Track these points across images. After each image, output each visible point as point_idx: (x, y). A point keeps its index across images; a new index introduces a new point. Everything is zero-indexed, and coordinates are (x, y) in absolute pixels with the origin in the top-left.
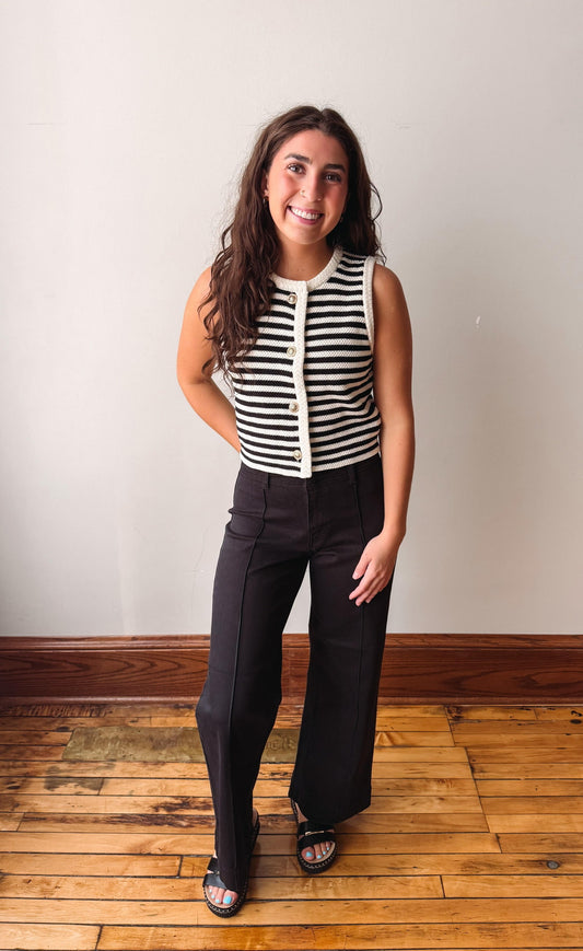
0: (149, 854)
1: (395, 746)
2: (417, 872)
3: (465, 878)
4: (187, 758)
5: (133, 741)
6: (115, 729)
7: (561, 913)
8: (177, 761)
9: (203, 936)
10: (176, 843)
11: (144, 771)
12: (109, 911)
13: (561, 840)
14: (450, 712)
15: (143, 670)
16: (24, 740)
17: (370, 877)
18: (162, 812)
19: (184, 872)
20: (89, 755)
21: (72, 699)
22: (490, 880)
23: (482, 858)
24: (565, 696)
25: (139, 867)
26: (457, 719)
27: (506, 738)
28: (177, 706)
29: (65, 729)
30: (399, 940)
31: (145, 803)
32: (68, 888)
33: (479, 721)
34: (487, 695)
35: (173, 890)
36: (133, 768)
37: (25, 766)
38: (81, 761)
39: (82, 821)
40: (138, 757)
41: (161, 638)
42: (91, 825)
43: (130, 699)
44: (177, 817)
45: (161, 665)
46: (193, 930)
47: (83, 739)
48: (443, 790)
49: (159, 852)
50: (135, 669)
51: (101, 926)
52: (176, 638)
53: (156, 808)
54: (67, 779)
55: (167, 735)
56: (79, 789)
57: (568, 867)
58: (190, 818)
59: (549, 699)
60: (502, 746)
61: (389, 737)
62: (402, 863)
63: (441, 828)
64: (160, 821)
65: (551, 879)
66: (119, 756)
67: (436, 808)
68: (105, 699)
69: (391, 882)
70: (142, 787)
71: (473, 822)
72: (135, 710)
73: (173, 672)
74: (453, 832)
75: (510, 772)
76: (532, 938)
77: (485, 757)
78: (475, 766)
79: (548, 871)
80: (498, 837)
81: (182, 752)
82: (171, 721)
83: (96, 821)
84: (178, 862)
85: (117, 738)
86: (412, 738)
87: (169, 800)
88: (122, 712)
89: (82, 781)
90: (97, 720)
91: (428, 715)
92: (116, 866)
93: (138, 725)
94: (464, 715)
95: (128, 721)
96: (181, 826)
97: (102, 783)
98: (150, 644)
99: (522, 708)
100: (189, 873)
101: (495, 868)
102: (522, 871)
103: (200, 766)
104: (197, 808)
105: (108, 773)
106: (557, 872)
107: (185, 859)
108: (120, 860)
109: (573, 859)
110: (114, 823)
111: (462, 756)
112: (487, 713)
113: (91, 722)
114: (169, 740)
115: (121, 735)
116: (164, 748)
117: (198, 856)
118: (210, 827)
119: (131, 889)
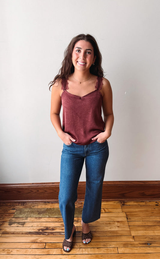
0: (37, 242)
1: (106, 212)
2: (111, 246)
3: (124, 248)
4: (48, 216)
5: (33, 212)
6: (28, 209)
7: (150, 257)
8: (45, 217)
10: (44, 239)
11: (36, 220)
12: (26, 258)
13: (152, 237)
14: (121, 203)
15: (35, 192)
16: (3, 212)
17: (98, 248)
18: (41, 231)
19: (46, 247)
20: (21, 216)
21: (16, 201)
22: (131, 248)
23: (129, 243)
24: (154, 198)
25: (34, 246)
26: (123, 205)
27: (137, 210)
28: (45, 202)
29: (14, 209)
31: (36, 229)
32: (15, 252)
33: (129, 205)
34: (132, 198)
35: (43, 252)
36: (33, 219)
37: (3, 219)
38: (19, 218)
39: (18, 234)
40: (34, 216)
41: (40, 183)
43: (32, 201)
44: (45, 232)
45: (41, 191)
47: (19, 212)
48: (119, 224)
49: (39, 242)
50: (33, 192)
52: (44, 183)
53: (39, 230)
54: (15, 223)
55: (42, 210)
56: (18, 225)
57: (153, 245)
58: (48, 233)
59: (149, 199)
60: (136, 212)
61: (104, 210)
62: (107, 244)
63: (118, 235)
64: (40, 233)
65: (148, 248)
66: (29, 216)
67: (117, 229)
68: (25, 201)
69: (103, 249)
70: (35, 224)
71: (127, 233)
72: (33, 204)
73: (44, 193)
74: (121, 236)
75: (138, 219)
77: (131, 215)
78: (128, 218)
79: (148, 246)
80: (134, 237)
81: (46, 215)
82: (44, 206)
83: (22, 234)
84: (45, 244)
85: (28, 211)
86: (110, 210)
87: (42, 228)
88: (30, 204)
90: (23, 206)
91: (115, 204)
92: (28, 246)
93: (34, 208)
94: (125, 204)
95: (31, 206)
96: (46, 235)
97: (24, 223)
98: (37, 185)
99: (142, 202)
100: (48, 247)
101: (133, 245)
102: (140, 246)
103: (51, 218)
104: (50, 230)
105: (26, 221)
106: (150, 246)
107: (47, 243)
108: (29, 244)
109: (154, 242)
110: (27, 234)
111: (124, 215)
112: (132, 203)
113: (21, 207)
114: (43, 212)
115: (30, 210)
116: (41, 214)
117: (50, 243)
118: (54, 235)
119: (32, 252)
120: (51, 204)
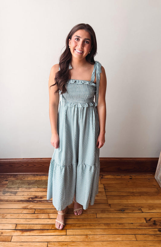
0: (28, 209)
2: (91, 212)
3: (102, 214)
4: (36, 187)
5: (23, 183)
6: (19, 180)
7: (124, 221)
8: (34, 188)
9: (40, 226)
10: (34, 206)
11: (26, 190)
12: (18, 221)
13: (125, 205)
15: (26, 166)
18: (31, 199)
19: (36, 212)
20: (13, 186)
21: (8, 174)
22: (108, 214)
23: (106, 209)
24: (128, 172)
25: (25, 211)
26: (102, 178)
27: (113, 182)
28: (34, 175)
29: (7, 181)
30: (86, 227)
31: (27, 197)
32: (8, 216)
33: (107, 178)
34: (109, 172)
35: (33, 216)
36: (24, 189)
38: (11, 188)
39: (11, 201)
40: (25, 187)
41: (30, 159)
42: (13, 202)
43: (23, 173)
44: (34, 200)
45: (30, 165)
46: (38, 225)
47: (11, 183)
49: (30, 208)
50: (24, 166)
51: (16, 224)
52: (34, 159)
53: (29, 198)
54: (8, 192)
55: (32, 182)
56: (11, 194)
57: (126, 211)
58: (37, 200)
59: (124, 173)
60: (113, 184)
63: (97, 202)
64: (30, 201)
65: (122, 214)
66: (20, 187)
68: (17, 173)
69: (84, 214)
70: (26, 194)
71: (104, 201)
72: (24, 176)
73: (33, 167)
74: (99, 203)
75: (114, 190)
76: (117, 227)
77: (108, 186)
78: (106, 189)
79: (121, 212)
80: (110, 205)
82: (33, 178)
83: (15, 201)
84: (34, 210)
85: (20, 182)
87: (32, 196)
88: (21, 176)
89: (11, 192)
90: (15, 178)
92: (20, 211)
93: (25, 179)
94: (104, 177)
95: (22, 179)
96: (35, 202)
97: (16, 193)
98: (27, 160)
99: (118, 175)
100: (37, 213)
101: (109, 212)
102: (115, 212)
103: (39, 189)
104: (39, 198)
105: (18, 191)
106: (124, 212)
107: (36, 210)
108: (20, 210)
109: (127, 209)
110: (19, 202)
111: (102, 186)
112: (109, 177)
113: (13, 179)
114: (32, 183)
115: (21, 182)
116: (31, 185)
117: (39, 209)
118: (42, 202)
119: (23, 216)
120: (39, 177)
